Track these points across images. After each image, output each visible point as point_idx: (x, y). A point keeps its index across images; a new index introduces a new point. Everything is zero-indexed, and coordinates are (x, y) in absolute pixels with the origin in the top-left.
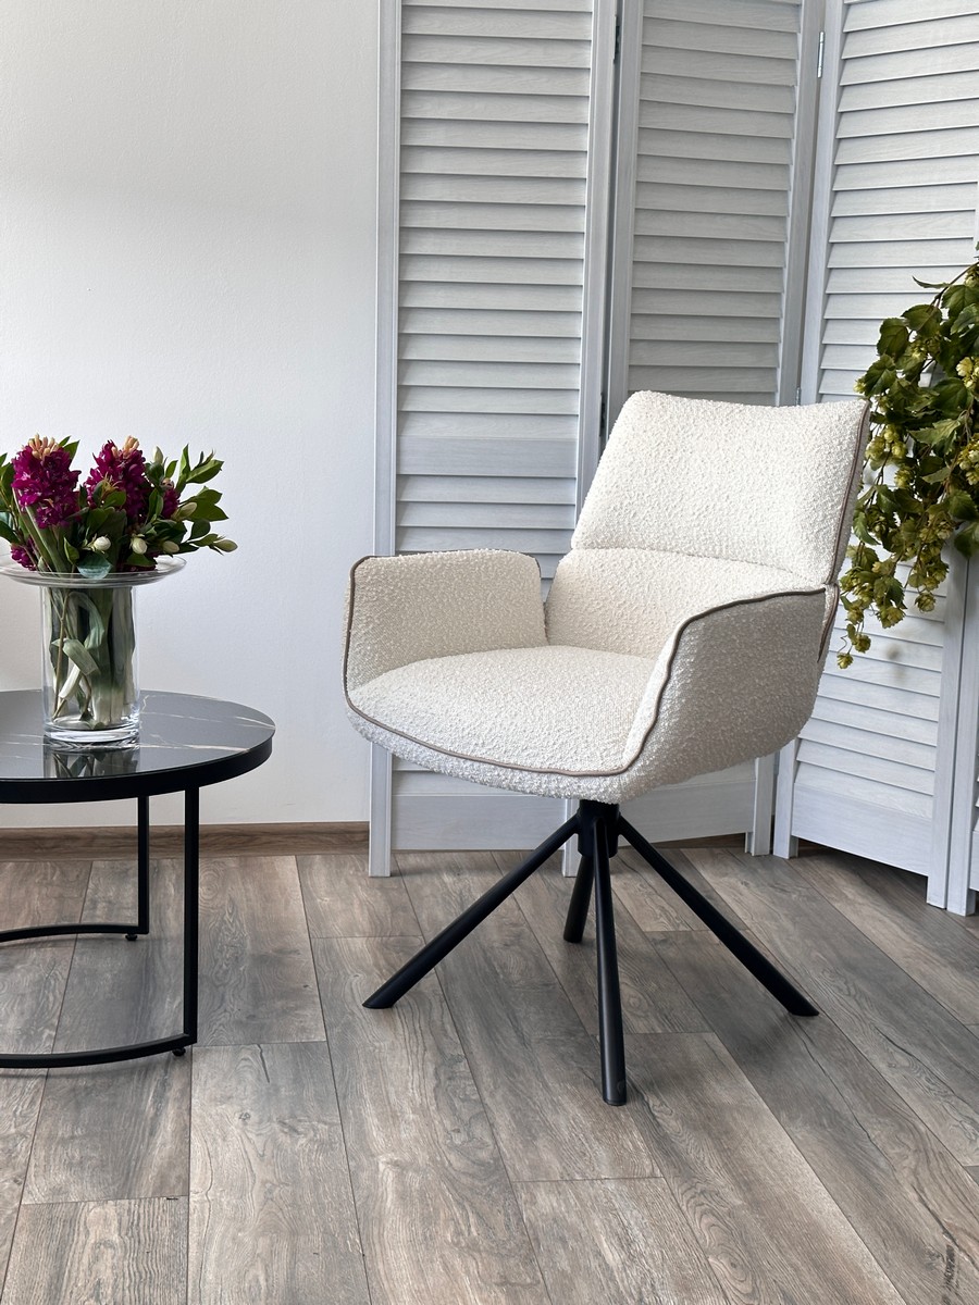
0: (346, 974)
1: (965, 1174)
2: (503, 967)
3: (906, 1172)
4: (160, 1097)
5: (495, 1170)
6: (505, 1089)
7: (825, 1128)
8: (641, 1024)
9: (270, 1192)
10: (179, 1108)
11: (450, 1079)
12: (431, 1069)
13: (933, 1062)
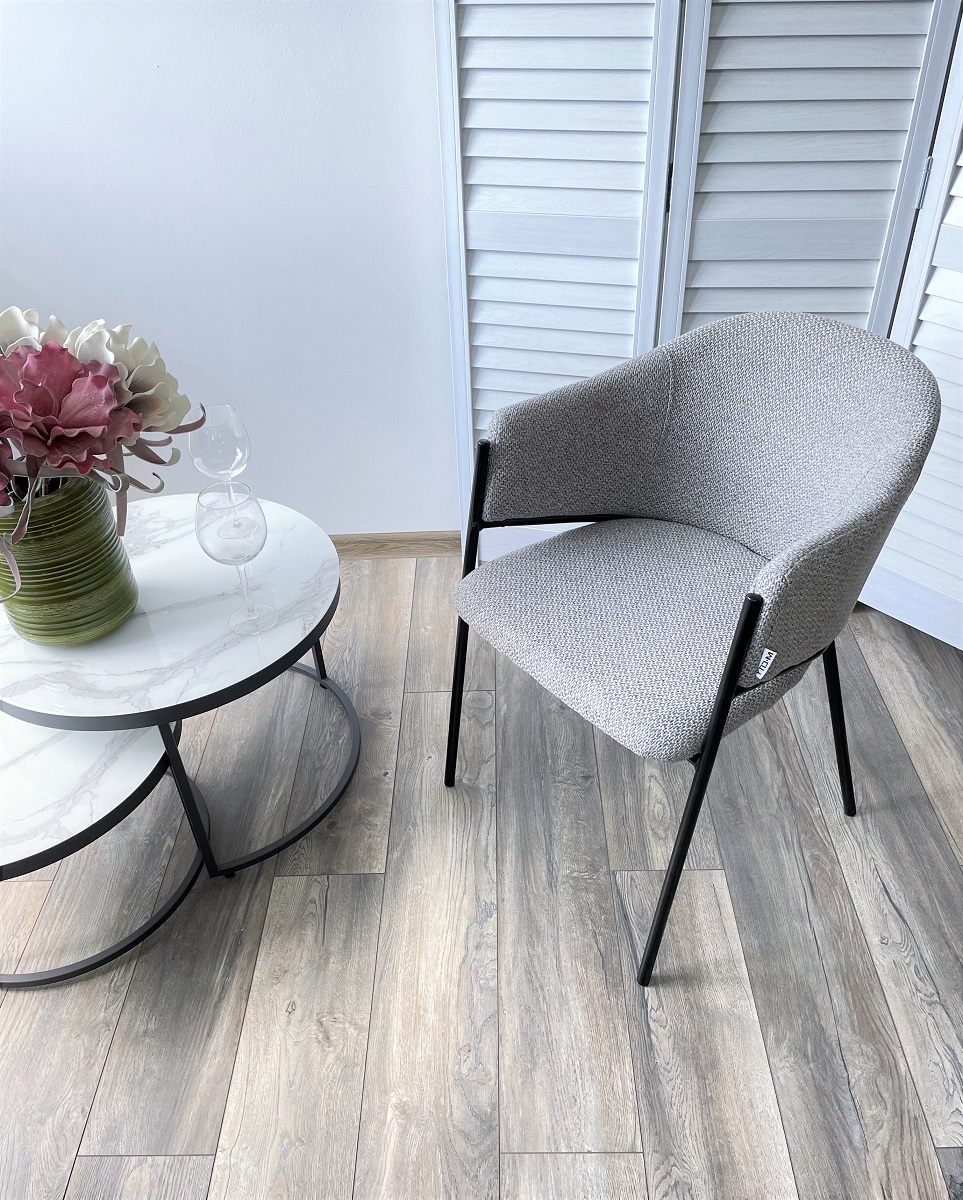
0: (422, 754)
1: (935, 1162)
2: (554, 746)
3: (878, 1154)
4: (230, 964)
5: (489, 1124)
6: (523, 970)
7: (808, 1062)
8: (659, 854)
9: (285, 1154)
10: (241, 988)
11: (478, 947)
12: (463, 930)
13: (925, 936)
